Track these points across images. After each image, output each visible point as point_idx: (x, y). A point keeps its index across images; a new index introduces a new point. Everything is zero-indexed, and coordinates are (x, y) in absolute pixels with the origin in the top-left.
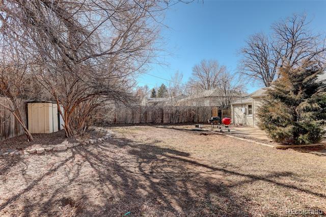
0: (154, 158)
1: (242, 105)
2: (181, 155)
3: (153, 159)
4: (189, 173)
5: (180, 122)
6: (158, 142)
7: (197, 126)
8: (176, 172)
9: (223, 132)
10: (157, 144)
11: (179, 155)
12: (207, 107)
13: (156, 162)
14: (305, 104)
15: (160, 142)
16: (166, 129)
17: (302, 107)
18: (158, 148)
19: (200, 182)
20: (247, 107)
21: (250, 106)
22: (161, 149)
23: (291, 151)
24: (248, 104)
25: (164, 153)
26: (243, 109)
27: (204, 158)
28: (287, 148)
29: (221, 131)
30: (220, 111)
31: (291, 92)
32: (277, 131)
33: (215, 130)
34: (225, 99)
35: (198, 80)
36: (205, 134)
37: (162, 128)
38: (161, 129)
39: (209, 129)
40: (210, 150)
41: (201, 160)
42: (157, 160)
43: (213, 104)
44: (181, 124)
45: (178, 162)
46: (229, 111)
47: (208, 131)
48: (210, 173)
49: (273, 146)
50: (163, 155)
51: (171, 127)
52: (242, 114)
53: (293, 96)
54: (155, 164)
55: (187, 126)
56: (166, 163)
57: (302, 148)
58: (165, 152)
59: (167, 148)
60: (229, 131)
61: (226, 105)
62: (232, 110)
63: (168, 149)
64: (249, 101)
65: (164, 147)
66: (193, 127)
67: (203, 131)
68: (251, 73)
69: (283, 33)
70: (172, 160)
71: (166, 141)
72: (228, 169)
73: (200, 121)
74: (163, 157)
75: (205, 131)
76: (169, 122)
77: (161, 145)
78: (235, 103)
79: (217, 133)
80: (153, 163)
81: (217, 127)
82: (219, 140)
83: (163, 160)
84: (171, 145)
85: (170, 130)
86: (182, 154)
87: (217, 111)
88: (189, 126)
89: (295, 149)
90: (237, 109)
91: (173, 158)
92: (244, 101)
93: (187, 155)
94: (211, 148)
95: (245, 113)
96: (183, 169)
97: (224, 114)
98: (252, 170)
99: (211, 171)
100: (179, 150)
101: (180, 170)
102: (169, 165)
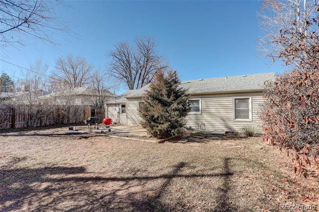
0: (26, 192)
1: (116, 105)
2: (73, 173)
3: (27, 194)
4: (102, 198)
5: (43, 124)
6: (19, 160)
7: (71, 129)
8: (82, 203)
9: (105, 133)
10: (22, 165)
11: (70, 173)
12: (80, 106)
13: (35, 198)
14: (175, 106)
15: (24, 159)
16: (24, 137)
17: (173, 108)
18: (26, 170)
19: (125, 205)
20: (120, 107)
21: (123, 106)
22: (32, 171)
23: (167, 143)
24: (121, 103)
25: (44, 177)
26: (117, 108)
27: (106, 169)
28: (164, 141)
29: (102, 132)
30: (94, 110)
31: (165, 95)
32: (158, 128)
33: (94, 131)
34: (98, 98)
35: (62, 75)
36: (86, 138)
37: (15, 135)
38: (17, 138)
39: (87, 131)
40: (105, 156)
41: (104, 173)
42: (36, 192)
43: (86, 103)
44: (46, 127)
45: (75, 185)
46: (102, 110)
47: (87, 133)
48: (127, 187)
49: (155, 142)
50: (43, 181)
51: (32, 132)
52: (115, 113)
53: (165, 98)
54: (36, 204)
55: (56, 129)
56: (56, 194)
57: (172, 139)
58: (44, 174)
59: (43, 167)
60: (110, 131)
61: (99, 104)
62: (106, 110)
63: (46, 168)
64: (122, 100)
65: (37, 167)
66: (66, 130)
67: (81, 133)
68: (119, 75)
69: (141, 48)
70: (63, 184)
71: (35, 155)
72: (139, 174)
73: (71, 122)
74: (44, 185)
75: (84, 133)
76: (26, 126)
77: (29, 164)
78: (110, 102)
79: (98, 134)
80: (30, 204)
81: (95, 128)
82: (106, 142)
83: (48, 191)
84: (47, 161)
85: (33, 138)
86: (73, 170)
87: (90, 110)
88: (60, 129)
89: (169, 140)
90: (110, 108)
91: (63, 180)
92: (118, 101)
93: (82, 170)
94: (104, 154)
95: (119, 113)
96: (89, 194)
97: (97, 113)
98: (159, 170)
99: (125, 184)
100: (65, 166)
101: (86, 197)
102: (64, 196)
